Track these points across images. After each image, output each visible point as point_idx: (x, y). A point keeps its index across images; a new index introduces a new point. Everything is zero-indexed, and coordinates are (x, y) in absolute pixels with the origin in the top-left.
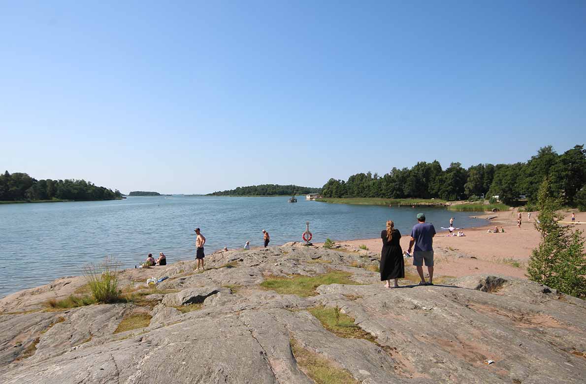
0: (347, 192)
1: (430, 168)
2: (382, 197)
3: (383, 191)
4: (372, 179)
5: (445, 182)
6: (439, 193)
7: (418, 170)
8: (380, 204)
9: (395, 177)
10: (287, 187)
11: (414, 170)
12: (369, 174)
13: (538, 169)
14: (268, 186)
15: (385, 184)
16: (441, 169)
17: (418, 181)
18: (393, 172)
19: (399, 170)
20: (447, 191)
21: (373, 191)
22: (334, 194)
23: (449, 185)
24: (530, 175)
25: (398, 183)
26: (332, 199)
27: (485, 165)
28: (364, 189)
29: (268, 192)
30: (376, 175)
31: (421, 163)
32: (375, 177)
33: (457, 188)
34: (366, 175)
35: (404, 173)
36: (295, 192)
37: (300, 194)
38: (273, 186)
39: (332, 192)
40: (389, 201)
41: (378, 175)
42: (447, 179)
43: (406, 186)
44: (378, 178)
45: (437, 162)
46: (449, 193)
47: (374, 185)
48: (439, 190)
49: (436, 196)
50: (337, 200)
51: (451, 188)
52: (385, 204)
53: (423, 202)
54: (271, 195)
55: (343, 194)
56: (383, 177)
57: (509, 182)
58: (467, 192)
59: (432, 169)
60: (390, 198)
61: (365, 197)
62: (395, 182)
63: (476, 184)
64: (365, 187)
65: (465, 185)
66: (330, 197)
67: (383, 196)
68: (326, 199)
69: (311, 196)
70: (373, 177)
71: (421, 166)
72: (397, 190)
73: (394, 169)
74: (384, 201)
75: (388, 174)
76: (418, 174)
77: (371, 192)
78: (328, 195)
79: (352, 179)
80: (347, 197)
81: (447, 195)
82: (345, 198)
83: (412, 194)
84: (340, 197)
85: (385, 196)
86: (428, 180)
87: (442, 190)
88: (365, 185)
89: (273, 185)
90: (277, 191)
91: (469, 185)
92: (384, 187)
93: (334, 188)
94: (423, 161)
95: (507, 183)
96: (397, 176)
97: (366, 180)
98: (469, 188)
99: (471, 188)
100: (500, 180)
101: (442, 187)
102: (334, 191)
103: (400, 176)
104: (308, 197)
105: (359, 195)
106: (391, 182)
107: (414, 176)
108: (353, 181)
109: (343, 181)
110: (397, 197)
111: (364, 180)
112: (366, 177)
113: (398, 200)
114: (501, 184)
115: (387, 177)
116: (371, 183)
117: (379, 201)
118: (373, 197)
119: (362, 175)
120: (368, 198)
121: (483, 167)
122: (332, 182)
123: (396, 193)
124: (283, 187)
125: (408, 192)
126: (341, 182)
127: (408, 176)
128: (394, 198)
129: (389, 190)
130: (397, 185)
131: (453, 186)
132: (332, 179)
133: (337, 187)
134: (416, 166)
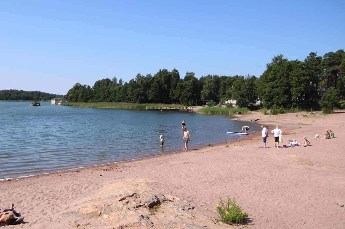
0: (93, 97)
1: (170, 76)
2: (128, 102)
3: (128, 96)
4: (118, 85)
5: (185, 88)
6: (180, 99)
7: (161, 76)
8: (126, 108)
9: (140, 83)
10: (33, 93)
11: (157, 77)
12: (115, 80)
13: (278, 75)
14: (12, 91)
15: (130, 89)
16: (179, 78)
17: (160, 87)
18: (138, 78)
19: (143, 76)
20: (187, 96)
21: (119, 96)
22: (79, 98)
23: (189, 91)
24: (271, 80)
25: (142, 88)
26: (77, 103)
27: (212, 75)
28: (110, 94)
29: (11, 97)
30: (121, 81)
31: (163, 71)
32: (120, 82)
33: (195, 94)
34: (112, 80)
35: (148, 79)
36: (40, 97)
37: (45, 100)
38: (17, 92)
39: (77, 96)
40: (135, 105)
41: (123, 80)
42: (186, 85)
43: (150, 92)
44: (123, 84)
45: (176, 70)
46: (188, 99)
47: (119, 90)
48: (180, 96)
49: (177, 101)
50: (83, 104)
51: (190, 94)
52: (131, 108)
53: (166, 107)
54: (15, 100)
55: (89, 99)
56: (128, 83)
57: (247, 87)
58: (203, 98)
59: (172, 76)
60: (135, 103)
61: (111, 101)
62: (140, 87)
63: (210, 91)
64: (111, 92)
65: (201, 92)
66: (76, 101)
67: (129, 100)
68: (71, 104)
69: (56, 100)
70: (118, 82)
71: (163, 73)
72: (141, 95)
73: (139, 75)
74: (130, 105)
75: (133, 79)
76: (160, 80)
77: (117, 97)
78: (74, 100)
79: (98, 84)
80: (93, 102)
81: (186, 101)
82: (91, 102)
83: (155, 99)
84: (86, 101)
85: (130, 101)
86: (169, 87)
87: (183, 96)
88: (111, 89)
89: (17, 90)
90: (21, 97)
91: (205, 92)
92: (129, 92)
93: (80, 92)
94: (165, 69)
95: (245, 88)
96: (142, 82)
97: (111, 86)
98: (205, 94)
99: (207, 94)
100: (240, 86)
101: (183, 93)
102: (80, 96)
103: (144, 82)
104: (53, 102)
105: (105, 99)
106: (136, 88)
107: (157, 82)
108: (99, 86)
109: (88, 86)
110: (142, 102)
111: (110, 84)
112: (112, 82)
113: (143, 105)
114: (240, 89)
115: (132, 83)
116: (116, 88)
117: (125, 105)
118: (119, 101)
119: (108, 80)
120: (114, 103)
121: (211, 77)
122: (78, 87)
123: (141, 98)
124: (27, 93)
125: (152, 97)
126: (87, 87)
127: (152, 82)
128: (139, 103)
129: (134, 95)
130: (141, 90)
131: (191, 92)
132: (78, 83)
133: (83, 91)
134: (158, 73)
